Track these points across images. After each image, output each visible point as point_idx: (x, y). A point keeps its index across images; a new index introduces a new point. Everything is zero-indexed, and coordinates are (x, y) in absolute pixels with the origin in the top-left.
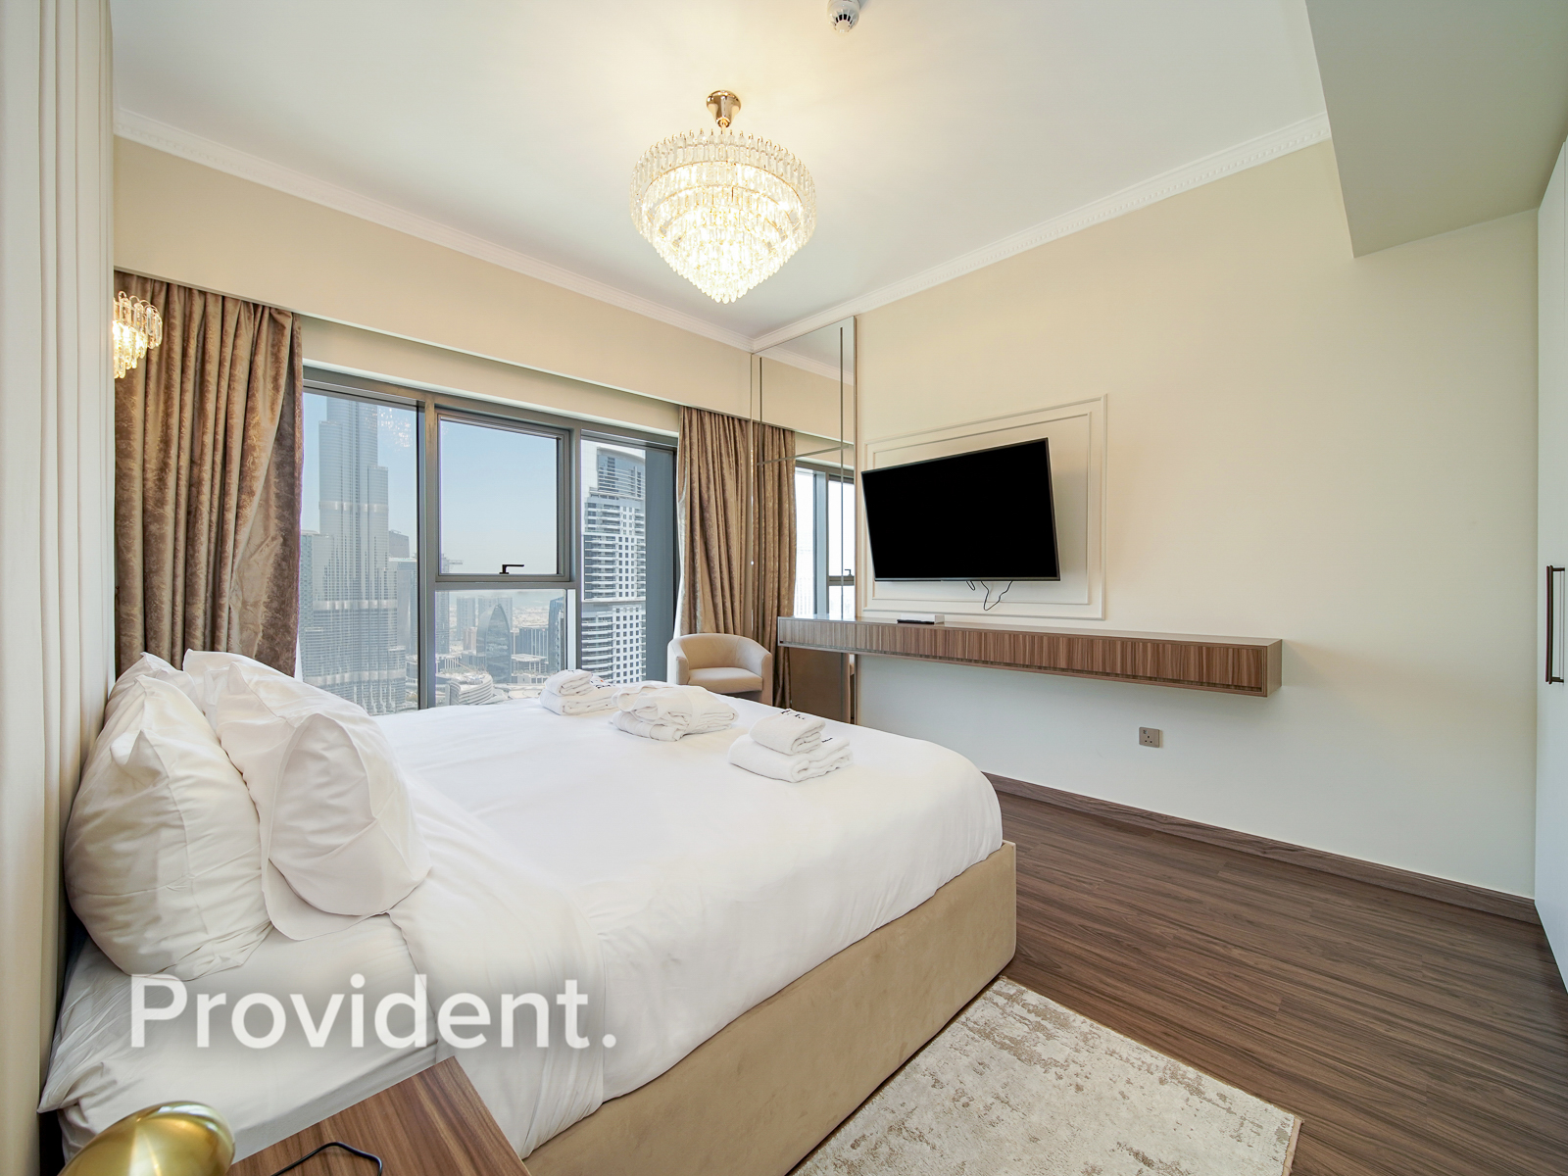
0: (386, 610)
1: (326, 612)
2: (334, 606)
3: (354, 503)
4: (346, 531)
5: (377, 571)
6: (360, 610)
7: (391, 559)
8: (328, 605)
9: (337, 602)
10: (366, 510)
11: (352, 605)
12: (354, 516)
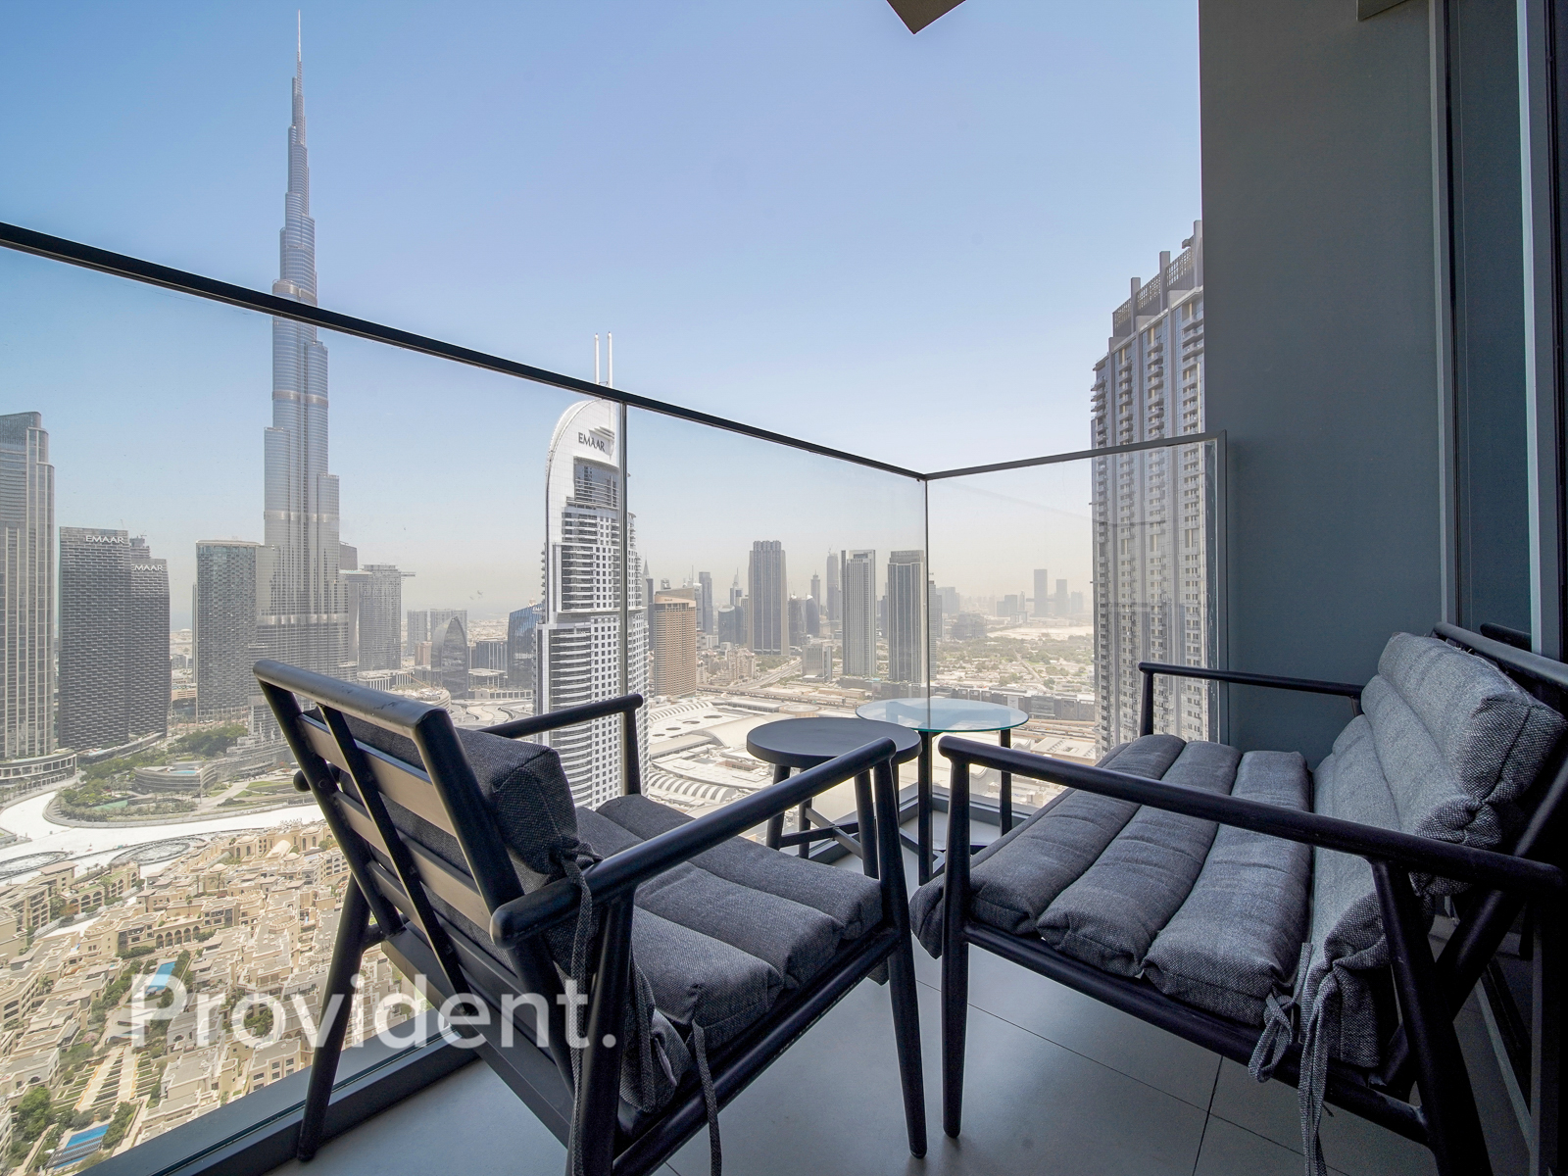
0: (336, 624)
1: (271, 627)
2: (280, 620)
3: (302, 513)
4: (293, 542)
5: (327, 584)
6: (308, 625)
7: (342, 572)
8: (272, 620)
9: (283, 617)
10: (315, 520)
11: (299, 620)
12: (302, 526)
